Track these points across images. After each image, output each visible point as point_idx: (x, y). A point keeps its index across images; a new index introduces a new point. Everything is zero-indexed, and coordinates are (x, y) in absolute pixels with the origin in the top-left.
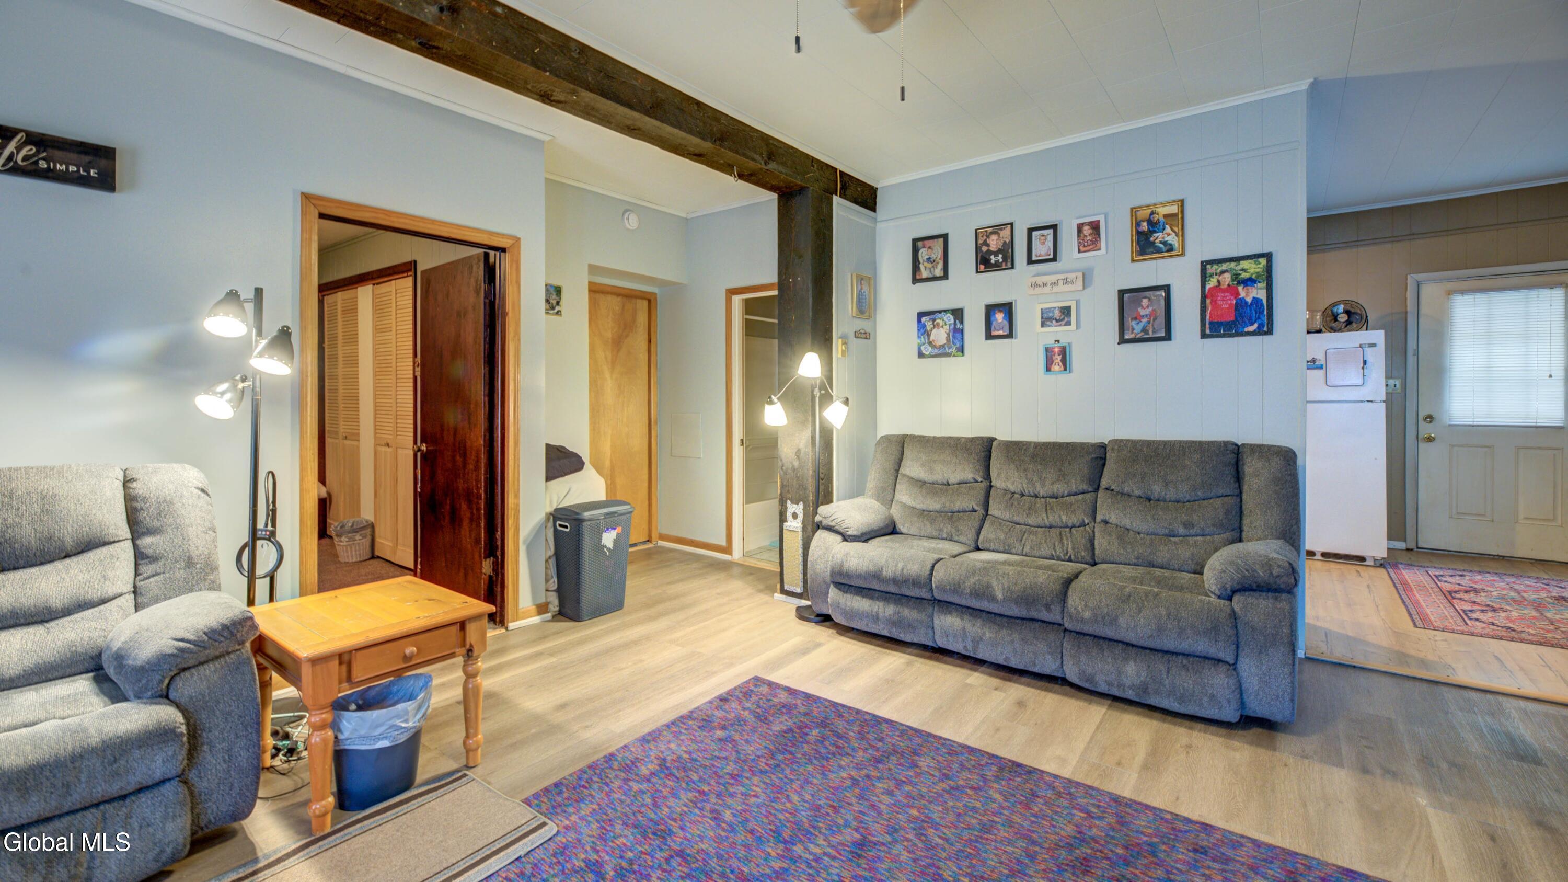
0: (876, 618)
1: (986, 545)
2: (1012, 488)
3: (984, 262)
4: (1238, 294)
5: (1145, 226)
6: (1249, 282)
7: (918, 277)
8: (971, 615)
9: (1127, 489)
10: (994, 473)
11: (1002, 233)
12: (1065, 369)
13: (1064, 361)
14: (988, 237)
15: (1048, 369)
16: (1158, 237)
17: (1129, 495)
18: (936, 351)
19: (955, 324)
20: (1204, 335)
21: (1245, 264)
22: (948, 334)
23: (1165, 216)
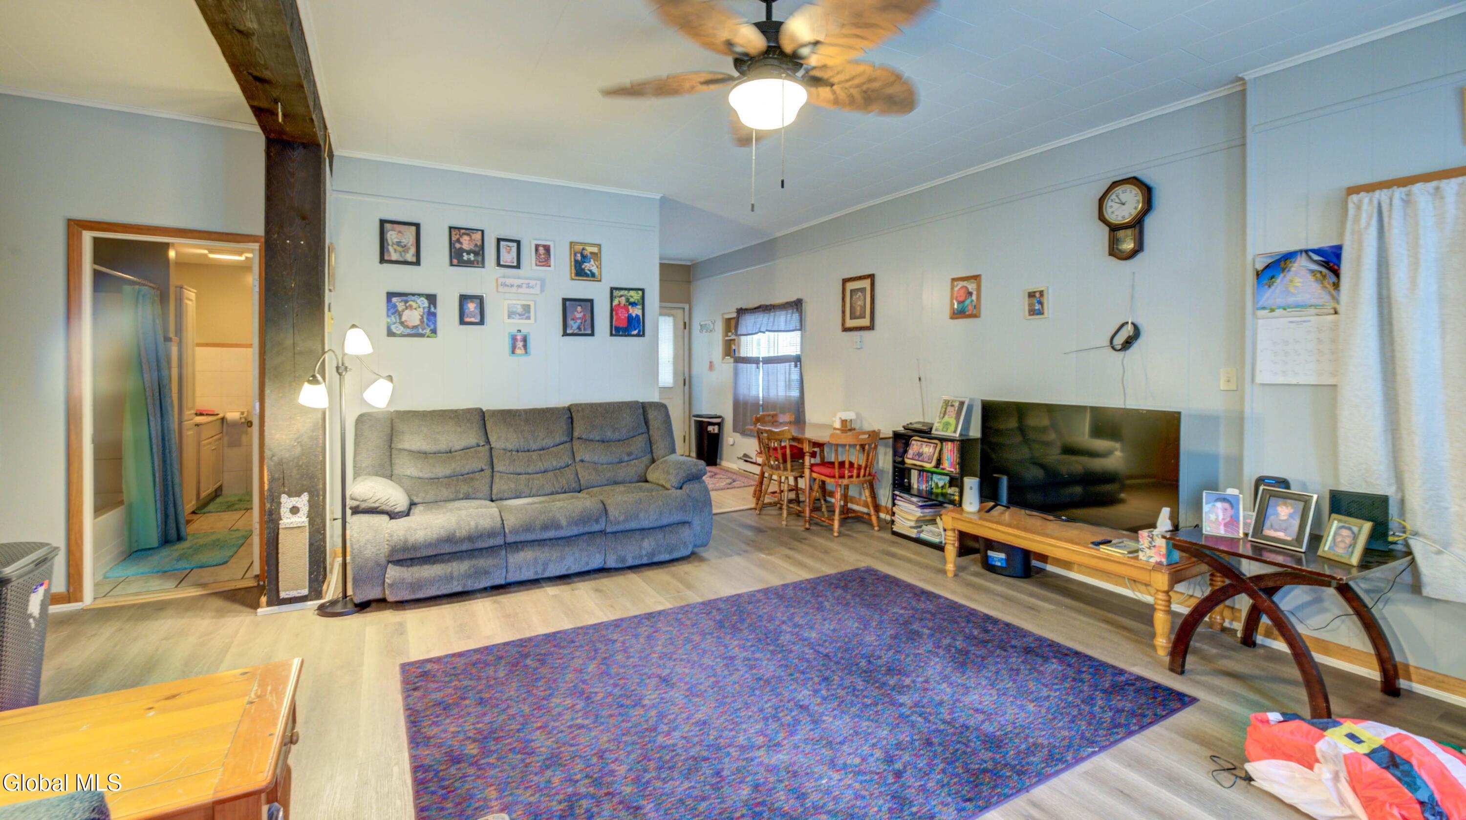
0: (450, 578)
1: (499, 496)
2: (509, 446)
3: (457, 257)
4: (628, 311)
5: (579, 257)
6: (633, 304)
7: (386, 258)
8: (539, 545)
9: (591, 437)
10: (492, 439)
11: (474, 236)
12: (526, 352)
13: (525, 346)
14: (461, 236)
15: (513, 352)
16: (587, 266)
17: (592, 441)
18: (408, 331)
19: (429, 307)
20: (611, 335)
21: (632, 293)
22: (422, 316)
23: (591, 253)
